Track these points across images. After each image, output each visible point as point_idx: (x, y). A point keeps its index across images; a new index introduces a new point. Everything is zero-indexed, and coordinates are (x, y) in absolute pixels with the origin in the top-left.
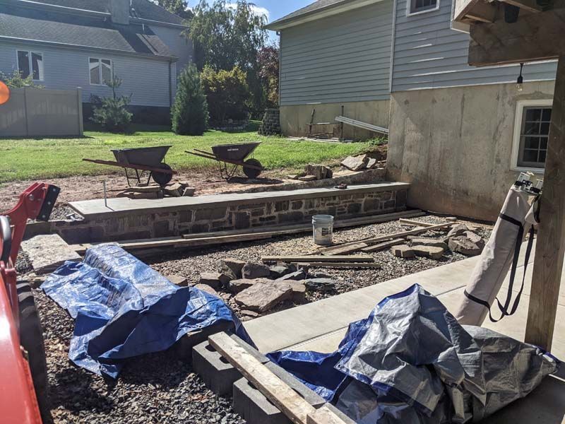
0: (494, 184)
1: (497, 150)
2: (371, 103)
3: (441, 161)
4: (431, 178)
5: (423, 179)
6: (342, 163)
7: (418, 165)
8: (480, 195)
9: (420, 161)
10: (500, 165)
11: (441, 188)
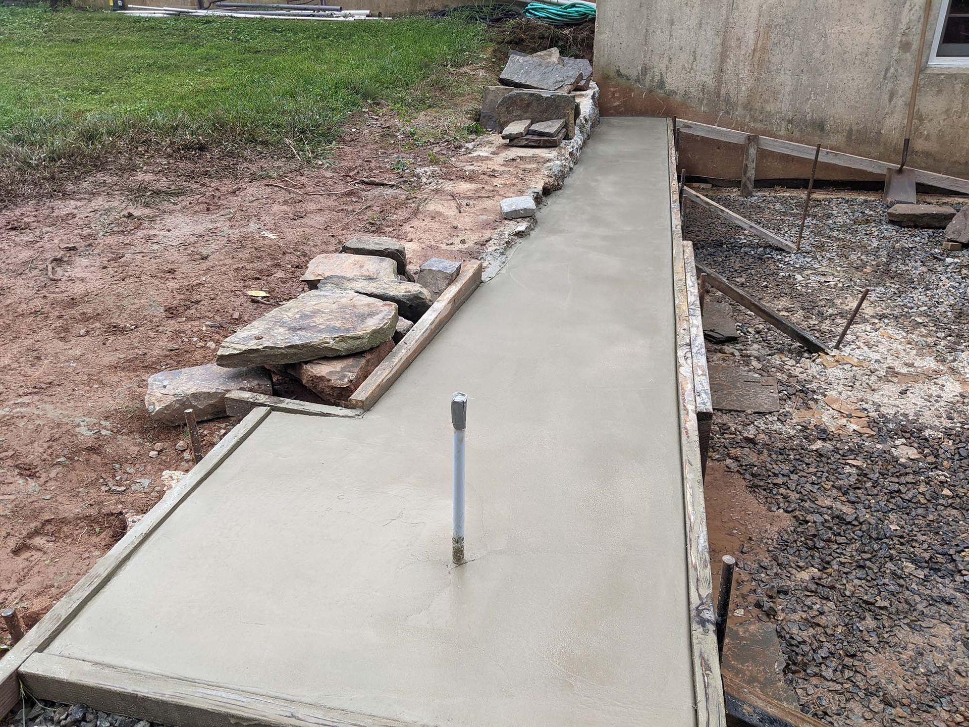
0: (890, 100)
1: (905, 20)
3: (757, 54)
4: (727, 100)
5: (705, 102)
6: (503, 76)
7: (692, 69)
8: (855, 128)
9: (698, 57)
10: (908, 54)
11: (755, 121)
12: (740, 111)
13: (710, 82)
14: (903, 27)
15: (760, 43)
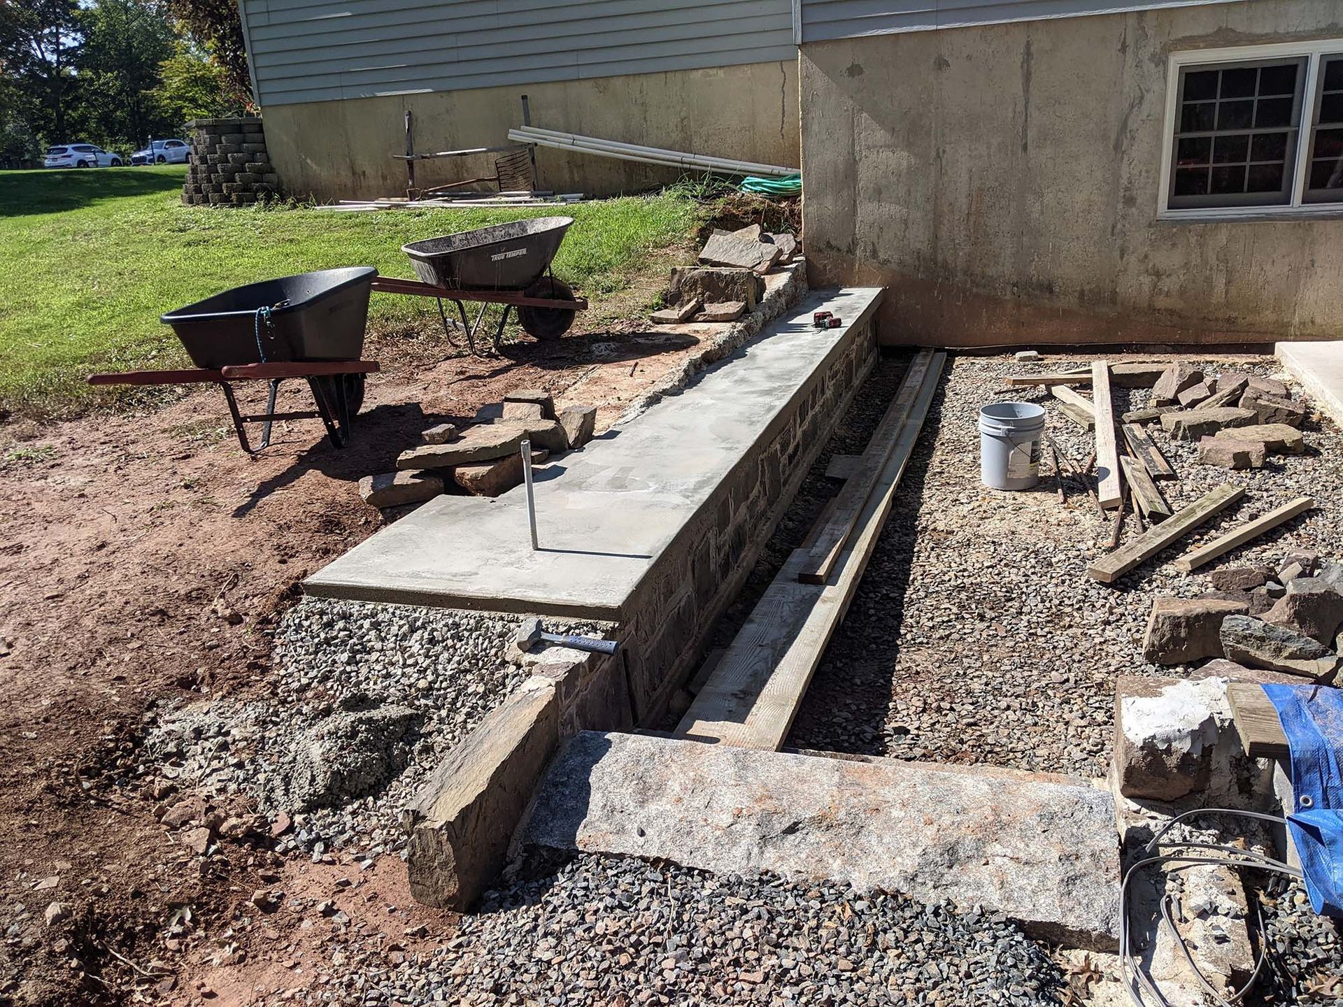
0: (1122, 258)
1: (1125, 176)
2: (618, 83)
3: (973, 219)
4: (945, 266)
5: (922, 269)
6: (702, 256)
7: (905, 236)
8: (1087, 288)
9: (910, 225)
10: (1134, 209)
11: (977, 286)
12: (960, 276)
13: (925, 247)
14: (1124, 181)
15: (973, 207)
